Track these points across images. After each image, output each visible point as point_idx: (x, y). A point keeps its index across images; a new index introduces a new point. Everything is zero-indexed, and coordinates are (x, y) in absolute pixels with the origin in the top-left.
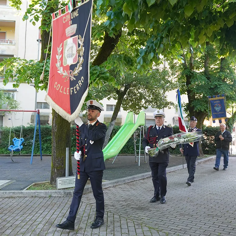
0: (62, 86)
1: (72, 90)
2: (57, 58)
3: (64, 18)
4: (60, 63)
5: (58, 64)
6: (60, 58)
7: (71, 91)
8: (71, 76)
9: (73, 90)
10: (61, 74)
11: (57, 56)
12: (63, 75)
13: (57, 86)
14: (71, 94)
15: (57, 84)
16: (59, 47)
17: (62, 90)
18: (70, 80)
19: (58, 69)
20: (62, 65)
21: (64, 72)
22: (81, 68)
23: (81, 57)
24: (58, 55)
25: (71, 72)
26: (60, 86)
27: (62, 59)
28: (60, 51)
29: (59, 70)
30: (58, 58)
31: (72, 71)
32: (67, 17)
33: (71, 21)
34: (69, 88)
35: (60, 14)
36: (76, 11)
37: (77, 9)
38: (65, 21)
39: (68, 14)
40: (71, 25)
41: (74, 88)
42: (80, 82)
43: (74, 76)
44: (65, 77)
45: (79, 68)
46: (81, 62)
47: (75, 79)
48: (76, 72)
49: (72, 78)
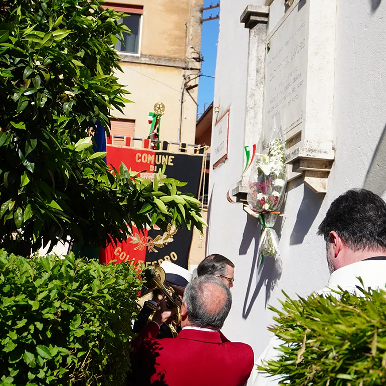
0: (128, 256)
3: (138, 154)
8: (148, 245)
9: (151, 265)
10: (127, 237)
13: (121, 254)
15: (122, 252)
18: (147, 251)
22: (171, 240)
23: (172, 224)
25: (149, 240)
26: (125, 255)
32: (145, 157)
33: (156, 167)
34: (143, 262)
35: (128, 144)
36: (167, 156)
37: (169, 154)
38: (140, 160)
39: (148, 153)
40: (154, 172)
41: (153, 263)
42: (167, 258)
43: (155, 247)
44: (136, 243)
45: (166, 239)
46: (172, 231)
47: (156, 251)
48: (160, 242)
49: (151, 249)
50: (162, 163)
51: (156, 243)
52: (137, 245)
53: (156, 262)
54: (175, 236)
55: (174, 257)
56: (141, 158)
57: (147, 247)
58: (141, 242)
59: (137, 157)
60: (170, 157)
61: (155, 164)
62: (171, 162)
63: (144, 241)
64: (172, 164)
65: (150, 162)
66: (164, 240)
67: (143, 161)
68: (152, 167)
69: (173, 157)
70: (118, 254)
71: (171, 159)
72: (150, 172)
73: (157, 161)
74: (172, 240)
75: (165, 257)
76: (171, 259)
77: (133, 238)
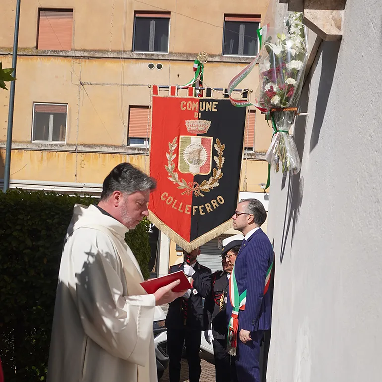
0: (176, 201)
1: (195, 209)
2: (168, 159)
3: (183, 102)
4: (174, 165)
5: (170, 167)
6: (172, 159)
7: (194, 211)
8: (195, 190)
9: (198, 210)
10: (174, 183)
11: (167, 155)
13: (168, 199)
14: (194, 214)
15: (168, 197)
16: (171, 143)
17: (177, 205)
18: (194, 196)
19: (169, 174)
21: (181, 181)
22: (217, 184)
23: (217, 169)
24: (169, 153)
25: (196, 185)
26: (172, 200)
27: (176, 161)
28: (173, 148)
29: (170, 176)
30: (170, 157)
31: (197, 183)
32: (189, 104)
33: (200, 113)
34: (190, 206)
35: (173, 93)
36: (211, 103)
37: (213, 101)
38: (185, 108)
39: (192, 100)
40: (199, 119)
41: (200, 207)
42: (214, 202)
43: (201, 192)
44: (182, 188)
45: (212, 183)
46: (217, 176)
47: (203, 196)
48: (207, 186)
49: (198, 193)
50: (207, 110)
51: (203, 187)
52: (184, 190)
53: (203, 206)
54: (220, 181)
55: (221, 201)
56: (186, 106)
57: (194, 192)
58: (188, 187)
59: (182, 105)
60: (214, 103)
61: (200, 111)
62: (215, 108)
63: (190, 185)
64: (217, 110)
65: (195, 108)
66: (210, 184)
67: (188, 109)
68: (196, 113)
69: (217, 103)
70: (164, 199)
71: (215, 105)
72: (195, 119)
74: (219, 184)
75: (212, 202)
76: (218, 203)
77: (180, 183)
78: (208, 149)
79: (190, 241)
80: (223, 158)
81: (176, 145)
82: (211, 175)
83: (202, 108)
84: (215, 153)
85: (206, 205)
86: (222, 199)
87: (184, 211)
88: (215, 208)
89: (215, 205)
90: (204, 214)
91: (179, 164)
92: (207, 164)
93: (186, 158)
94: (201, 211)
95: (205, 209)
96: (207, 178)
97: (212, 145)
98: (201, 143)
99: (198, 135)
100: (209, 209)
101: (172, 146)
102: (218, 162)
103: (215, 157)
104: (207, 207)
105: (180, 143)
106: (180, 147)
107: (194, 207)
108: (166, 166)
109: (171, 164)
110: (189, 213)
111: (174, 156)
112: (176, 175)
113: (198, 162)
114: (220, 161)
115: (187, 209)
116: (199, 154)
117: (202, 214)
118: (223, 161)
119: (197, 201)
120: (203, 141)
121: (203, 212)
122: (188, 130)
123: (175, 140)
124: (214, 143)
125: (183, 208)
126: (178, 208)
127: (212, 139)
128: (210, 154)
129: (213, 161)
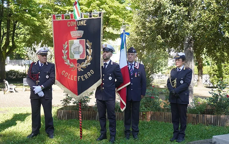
0: (69, 74)
1: (79, 78)
2: (64, 53)
3: (69, 22)
5: (65, 57)
6: (66, 53)
7: (79, 79)
8: (78, 68)
9: (80, 78)
10: (68, 65)
12: (69, 66)
13: (65, 74)
14: (79, 81)
15: (65, 73)
16: (64, 44)
17: (70, 77)
18: (78, 71)
19: (65, 61)
20: (68, 58)
21: (71, 64)
23: (89, 56)
24: (64, 50)
25: (78, 65)
26: (67, 74)
27: (68, 53)
28: (66, 47)
29: (66, 62)
30: (65, 52)
32: (72, 23)
33: (78, 27)
34: (76, 76)
35: (63, 18)
36: (83, 21)
37: (84, 20)
38: (70, 25)
39: (73, 21)
40: (77, 30)
41: (82, 77)
42: (89, 73)
43: (82, 68)
44: (72, 67)
45: (87, 63)
46: (89, 59)
47: (82, 70)
48: (84, 65)
49: (80, 69)
50: (81, 25)
51: (82, 66)
53: (83, 76)
54: (91, 62)
55: (92, 73)
56: (70, 24)
57: (78, 69)
58: (74, 67)
59: (68, 24)
60: (84, 21)
61: (77, 26)
62: (85, 24)
64: (86, 25)
65: (75, 25)
66: (86, 64)
67: (71, 25)
68: (76, 27)
69: (86, 21)
72: (75, 30)
73: (78, 24)
74: (90, 63)
75: (88, 73)
76: (91, 73)
77: (70, 65)
78: (83, 46)
79: (78, 95)
80: (91, 50)
81: (67, 45)
82: (86, 59)
83: (79, 24)
84: (87, 47)
85: (85, 75)
86: (93, 71)
87: (74, 79)
88: (90, 76)
89: (90, 75)
90: (84, 80)
91: (69, 55)
92: (83, 53)
93: (72, 51)
94: (82, 78)
95: (84, 77)
96: (84, 61)
97: (85, 43)
98: (79, 43)
99: (77, 39)
100: (86, 77)
101: (65, 46)
102: (89, 52)
103: (87, 49)
104: (85, 76)
105: (69, 44)
106: (69, 46)
107: (78, 77)
108: (63, 57)
109: (66, 56)
110: (76, 80)
111: (67, 51)
112: (69, 61)
113: (79, 53)
114: (90, 52)
115: (75, 78)
116: (79, 49)
117: (83, 80)
118: (92, 51)
119: (80, 73)
120: (80, 42)
121: (83, 79)
122: (72, 36)
123: (66, 43)
124: (86, 42)
125: (73, 78)
126: (70, 78)
127: (85, 40)
128: (84, 48)
129: (86, 51)
